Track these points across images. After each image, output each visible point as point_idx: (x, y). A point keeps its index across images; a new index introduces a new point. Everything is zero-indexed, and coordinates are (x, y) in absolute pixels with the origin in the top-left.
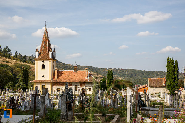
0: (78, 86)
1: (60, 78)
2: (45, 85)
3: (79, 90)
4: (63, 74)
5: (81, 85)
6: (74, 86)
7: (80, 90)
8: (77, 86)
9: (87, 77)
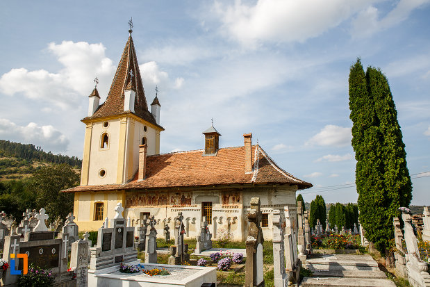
0: (216, 207)
1: (155, 177)
2: (103, 204)
3: (218, 221)
4: (169, 163)
5: (225, 200)
6: (199, 206)
7: (223, 221)
8: (210, 204)
9: (249, 166)
